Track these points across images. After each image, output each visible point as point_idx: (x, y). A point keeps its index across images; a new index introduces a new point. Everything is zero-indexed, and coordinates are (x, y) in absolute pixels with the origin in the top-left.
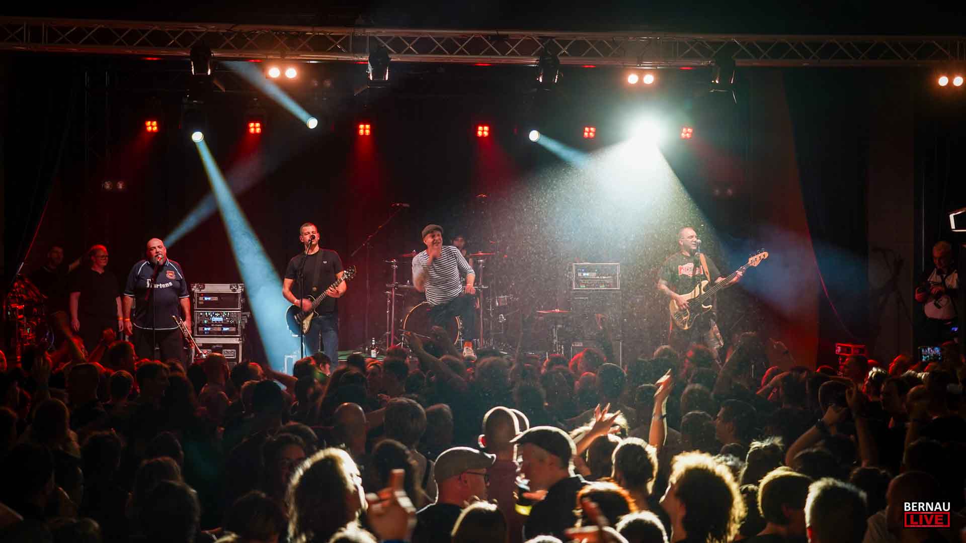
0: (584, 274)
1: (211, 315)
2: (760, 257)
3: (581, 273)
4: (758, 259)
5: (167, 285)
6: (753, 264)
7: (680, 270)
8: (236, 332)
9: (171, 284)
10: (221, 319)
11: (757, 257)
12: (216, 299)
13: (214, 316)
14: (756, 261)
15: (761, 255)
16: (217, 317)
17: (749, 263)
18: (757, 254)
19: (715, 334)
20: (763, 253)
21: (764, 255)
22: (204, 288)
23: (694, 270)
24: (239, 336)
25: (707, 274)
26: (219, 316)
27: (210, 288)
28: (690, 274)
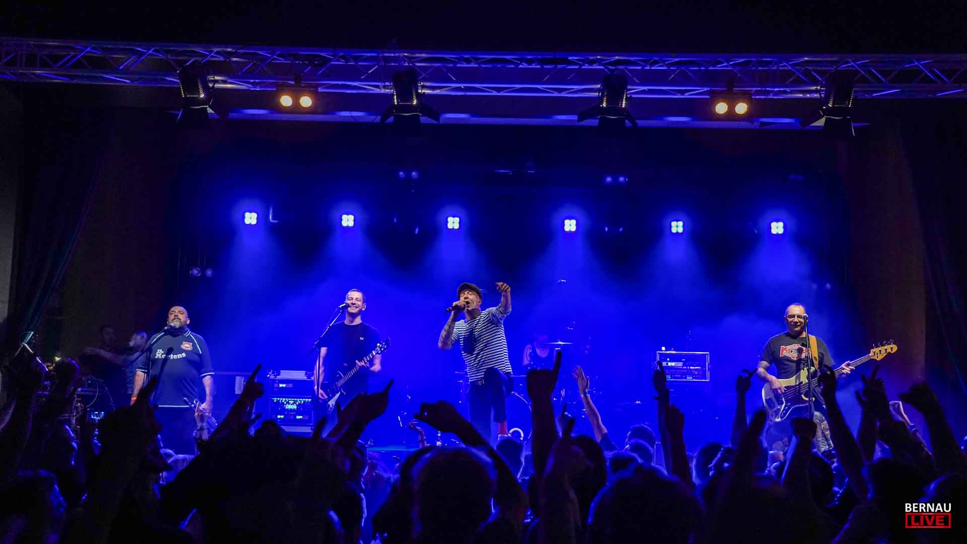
0: (670, 364)
1: (285, 403)
2: (886, 350)
3: (666, 363)
4: (883, 351)
5: (179, 356)
6: (875, 357)
7: (782, 351)
8: (309, 421)
9: (184, 355)
10: (295, 407)
11: (882, 349)
12: (291, 385)
13: (288, 403)
14: (880, 353)
15: (888, 347)
16: (291, 404)
17: (870, 355)
18: (883, 345)
19: (823, 433)
20: (891, 346)
21: (892, 348)
22: (279, 374)
23: (800, 351)
24: (312, 424)
25: (816, 360)
26: (293, 404)
27: (285, 374)
28: (794, 356)
